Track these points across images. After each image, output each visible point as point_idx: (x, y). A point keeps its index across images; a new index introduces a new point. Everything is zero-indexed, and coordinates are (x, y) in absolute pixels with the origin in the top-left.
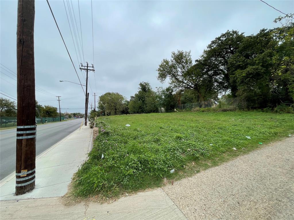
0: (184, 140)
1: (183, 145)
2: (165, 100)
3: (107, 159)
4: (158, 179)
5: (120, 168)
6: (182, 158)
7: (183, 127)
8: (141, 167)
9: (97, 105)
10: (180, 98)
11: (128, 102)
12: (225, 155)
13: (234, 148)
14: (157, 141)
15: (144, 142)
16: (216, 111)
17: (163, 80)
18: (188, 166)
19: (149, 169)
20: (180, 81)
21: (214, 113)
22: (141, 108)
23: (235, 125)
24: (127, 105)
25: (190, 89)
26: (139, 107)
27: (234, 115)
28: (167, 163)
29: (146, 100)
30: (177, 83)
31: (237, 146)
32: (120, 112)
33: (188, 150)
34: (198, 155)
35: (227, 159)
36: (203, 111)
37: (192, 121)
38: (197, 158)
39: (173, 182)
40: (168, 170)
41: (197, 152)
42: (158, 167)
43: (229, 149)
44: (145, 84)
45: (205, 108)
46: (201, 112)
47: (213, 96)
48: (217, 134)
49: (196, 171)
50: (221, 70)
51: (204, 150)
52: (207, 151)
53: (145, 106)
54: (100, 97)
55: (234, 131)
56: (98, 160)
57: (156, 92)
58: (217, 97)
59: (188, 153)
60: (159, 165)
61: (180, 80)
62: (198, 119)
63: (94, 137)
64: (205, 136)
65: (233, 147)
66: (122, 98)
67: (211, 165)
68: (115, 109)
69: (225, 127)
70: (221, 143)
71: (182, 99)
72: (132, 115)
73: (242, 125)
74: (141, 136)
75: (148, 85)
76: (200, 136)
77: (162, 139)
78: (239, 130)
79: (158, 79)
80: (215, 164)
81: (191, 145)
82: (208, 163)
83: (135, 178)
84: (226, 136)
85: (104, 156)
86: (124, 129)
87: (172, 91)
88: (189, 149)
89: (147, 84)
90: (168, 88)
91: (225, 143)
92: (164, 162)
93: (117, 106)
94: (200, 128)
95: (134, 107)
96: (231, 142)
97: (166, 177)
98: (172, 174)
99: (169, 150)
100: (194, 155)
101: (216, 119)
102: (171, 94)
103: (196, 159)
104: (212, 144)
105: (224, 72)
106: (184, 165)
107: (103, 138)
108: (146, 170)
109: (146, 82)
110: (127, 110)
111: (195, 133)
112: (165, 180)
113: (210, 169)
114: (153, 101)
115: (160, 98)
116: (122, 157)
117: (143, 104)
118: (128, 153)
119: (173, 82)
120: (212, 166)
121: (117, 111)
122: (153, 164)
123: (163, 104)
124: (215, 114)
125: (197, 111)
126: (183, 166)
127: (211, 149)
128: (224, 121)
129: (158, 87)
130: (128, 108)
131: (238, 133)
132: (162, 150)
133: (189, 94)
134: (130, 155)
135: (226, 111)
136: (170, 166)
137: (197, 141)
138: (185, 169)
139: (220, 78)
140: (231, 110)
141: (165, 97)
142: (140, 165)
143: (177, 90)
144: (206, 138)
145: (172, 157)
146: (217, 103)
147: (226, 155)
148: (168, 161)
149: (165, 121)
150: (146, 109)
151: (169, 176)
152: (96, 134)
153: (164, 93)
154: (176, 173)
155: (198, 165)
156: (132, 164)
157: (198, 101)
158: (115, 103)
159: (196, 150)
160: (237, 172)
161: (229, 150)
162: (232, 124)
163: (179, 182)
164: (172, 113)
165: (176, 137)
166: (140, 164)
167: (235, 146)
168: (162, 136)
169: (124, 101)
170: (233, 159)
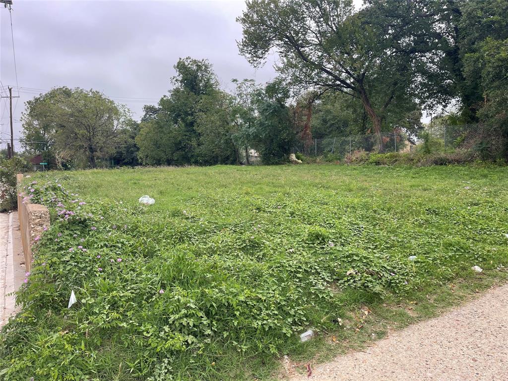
0: (332, 245)
1: (332, 260)
2: (261, 124)
3: (92, 306)
4: (267, 360)
5: (140, 333)
6: (331, 298)
7: (325, 206)
8: (210, 326)
9: (20, 132)
10: (308, 119)
11: (135, 126)
12: (454, 288)
13: (476, 267)
14: (252, 247)
15: (212, 251)
16: (417, 162)
17: (256, 56)
18: (350, 319)
19: (237, 331)
20: (313, 63)
21: (410, 168)
22: (183, 149)
23: (473, 204)
24: (133, 138)
25: (342, 91)
26: (175, 144)
27: (467, 175)
28: (288, 314)
29: (199, 121)
30: (301, 70)
31: (483, 260)
32: (106, 160)
33: (348, 273)
34: (378, 289)
35: (459, 297)
36: (378, 163)
37: (350, 190)
38: (377, 295)
39: (312, 367)
40: (293, 332)
41: (375, 279)
42: (262, 325)
43: (464, 269)
44: (195, 68)
45: (381, 152)
46: (373, 167)
47: (408, 117)
48: (426, 228)
49: (375, 332)
50: (438, 36)
51: (394, 273)
52: (403, 274)
53: (194, 143)
54: (29, 103)
55: (474, 221)
56: (57, 310)
57: (233, 94)
58: (417, 120)
59: (348, 281)
60: (267, 318)
61: (314, 58)
62: (366, 185)
63: (35, 236)
64: (393, 232)
65: (473, 265)
66: (113, 111)
67: (415, 315)
68: (91, 148)
69: (446, 209)
70: (439, 253)
71: (315, 122)
72: (151, 169)
73: (492, 202)
74: (200, 233)
75: (206, 71)
76: (378, 233)
77: (268, 243)
78: (487, 218)
79: (242, 51)
80: (428, 313)
81: (355, 258)
82: (406, 311)
83: (192, 361)
84: (451, 234)
85: (79, 300)
86: (137, 210)
87: (286, 95)
88: (351, 271)
89: (201, 67)
90: (274, 84)
91: (450, 254)
92: (280, 308)
93: (96, 139)
94: (375, 211)
95: (157, 145)
96: (466, 250)
97: (288, 355)
98: (307, 344)
99: (293, 274)
100: (368, 286)
101: (418, 186)
102: (283, 106)
103: (371, 299)
104: (415, 255)
105: (446, 42)
106: (340, 317)
107: (69, 238)
108: (225, 334)
109: (199, 59)
110: (132, 152)
111: (362, 224)
112: (286, 362)
113: (414, 327)
114: (223, 126)
115: (246, 116)
116: (143, 298)
117: (188, 134)
118: (163, 286)
119: (290, 65)
120: (419, 319)
121: (98, 154)
122: (248, 318)
123: (256, 136)
124: (413, 170)
125: (361, 161)
126: (336, 321)
127: (414, 269)
128: (443, 191)
129: (240, 81)
130: (135, 145)
131: (485, 226)
132: (272, 275)
133: (338, 108)
134: (171, 291)
135: (445, 164)
136: (300, 320)
137: (372, 247)
138: (342, 327)
139: (432, 60)
140: (458, 162)
141: (261, 113)
142: (205, 322)
143: (303, 92)
144: (395, 238)
145: (304, 294)
146: (415, 139)
147: (456, 287)
148: (293, 307)
149: (267, 189)
150: (197, 151)
151: (298, 351)
152: (41, 225)
153: (258, 101)
154: (317, 340)
155: (379, 315)
156: (180, 318)
157: (363, 130)
158: (90, 128)
159: (372, 275)
160: (488, 331)
161: (464, 273)
162: (465, 201)
163: (328, 366)
164: (284, 167)
165: (310, 234)
166: (205, 318)
167: (480, 262)
168: (267, 231)
169: (122, 120)
170: (474, 298)
